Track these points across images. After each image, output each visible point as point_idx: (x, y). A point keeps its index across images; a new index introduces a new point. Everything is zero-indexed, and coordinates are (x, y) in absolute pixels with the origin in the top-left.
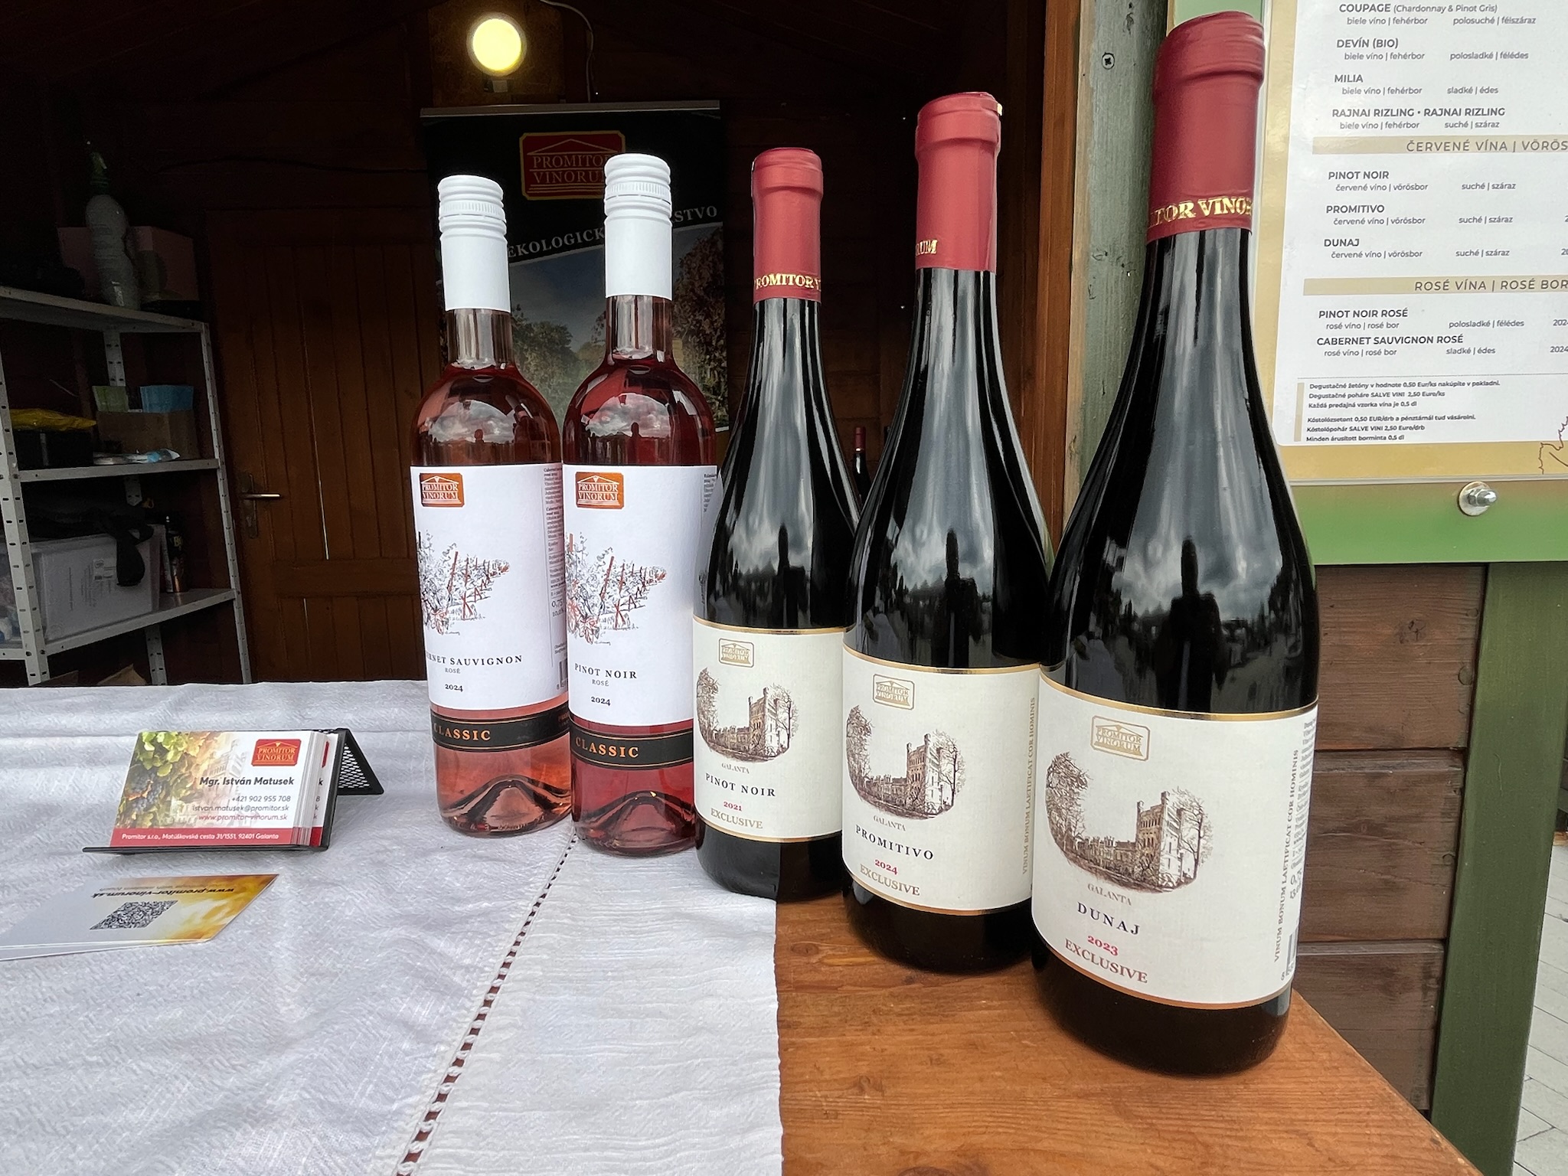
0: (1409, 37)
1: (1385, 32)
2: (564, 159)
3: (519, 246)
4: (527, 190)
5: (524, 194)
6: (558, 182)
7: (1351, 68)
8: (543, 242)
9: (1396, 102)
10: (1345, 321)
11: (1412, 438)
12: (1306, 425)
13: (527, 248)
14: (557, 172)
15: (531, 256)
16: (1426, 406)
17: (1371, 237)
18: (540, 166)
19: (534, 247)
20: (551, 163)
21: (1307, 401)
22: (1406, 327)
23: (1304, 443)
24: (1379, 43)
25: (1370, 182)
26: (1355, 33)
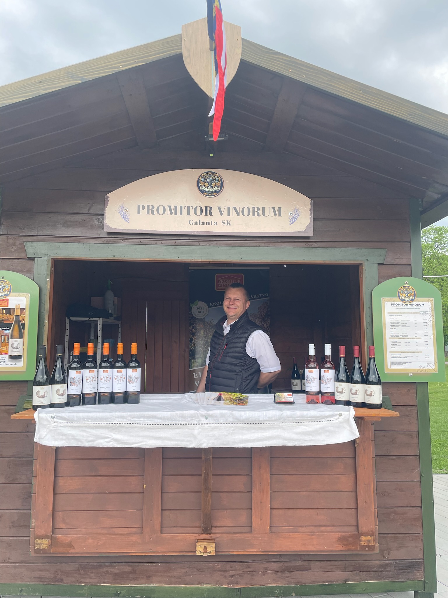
0: (397, 328)
1: (395, 328)
2: (227, 281)
3: (214, 303)
4: (217, 288)
5: (216, 289)
6: (225, 286)
7: (392, 331)
8: (220, 302)
9: (397, 334)
10: (394, 356)
11: (403, 368)
12: (391, 366)
13: (216, 304)
14: (225, 284)
15: (217, 306)
16: (404, 365)
17: (396, 347)
18: (220, 282)
19: (218, 303)
20: (223, 281)
21: (391, 364)
22: (401, 356)
23: (391, 368)
24: (395, 329)
25: (395, 342)
26: (392, 328)
